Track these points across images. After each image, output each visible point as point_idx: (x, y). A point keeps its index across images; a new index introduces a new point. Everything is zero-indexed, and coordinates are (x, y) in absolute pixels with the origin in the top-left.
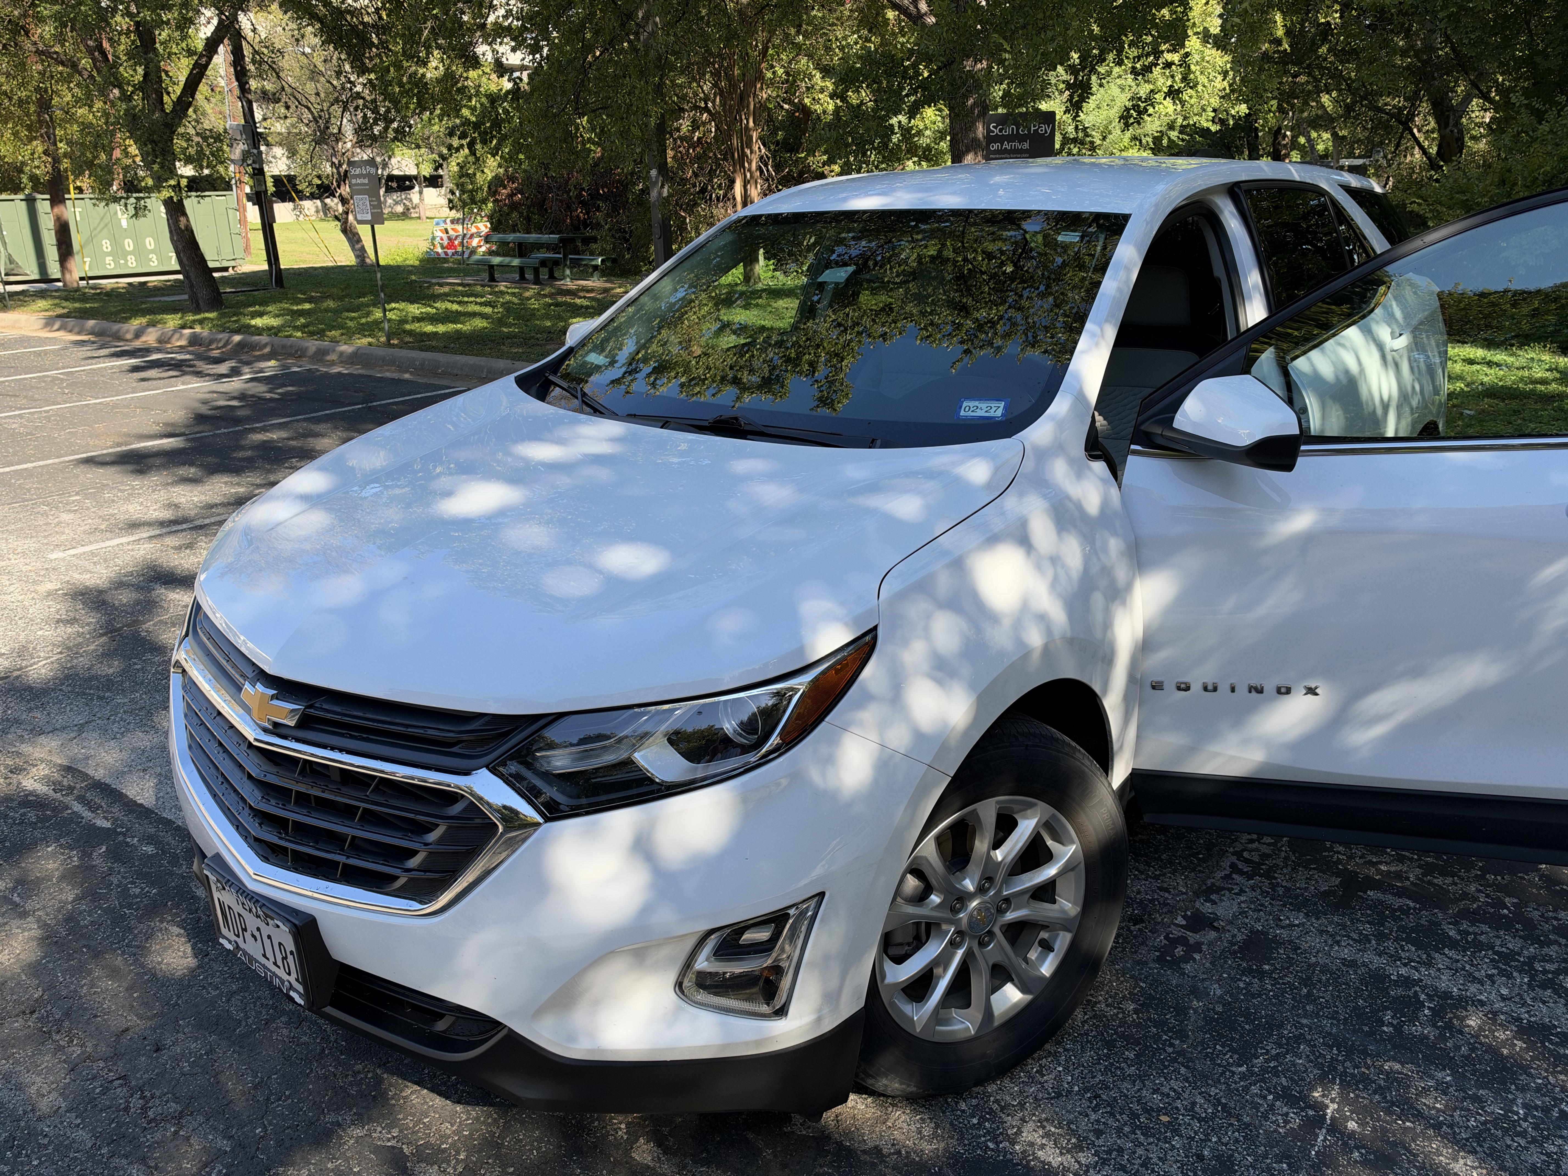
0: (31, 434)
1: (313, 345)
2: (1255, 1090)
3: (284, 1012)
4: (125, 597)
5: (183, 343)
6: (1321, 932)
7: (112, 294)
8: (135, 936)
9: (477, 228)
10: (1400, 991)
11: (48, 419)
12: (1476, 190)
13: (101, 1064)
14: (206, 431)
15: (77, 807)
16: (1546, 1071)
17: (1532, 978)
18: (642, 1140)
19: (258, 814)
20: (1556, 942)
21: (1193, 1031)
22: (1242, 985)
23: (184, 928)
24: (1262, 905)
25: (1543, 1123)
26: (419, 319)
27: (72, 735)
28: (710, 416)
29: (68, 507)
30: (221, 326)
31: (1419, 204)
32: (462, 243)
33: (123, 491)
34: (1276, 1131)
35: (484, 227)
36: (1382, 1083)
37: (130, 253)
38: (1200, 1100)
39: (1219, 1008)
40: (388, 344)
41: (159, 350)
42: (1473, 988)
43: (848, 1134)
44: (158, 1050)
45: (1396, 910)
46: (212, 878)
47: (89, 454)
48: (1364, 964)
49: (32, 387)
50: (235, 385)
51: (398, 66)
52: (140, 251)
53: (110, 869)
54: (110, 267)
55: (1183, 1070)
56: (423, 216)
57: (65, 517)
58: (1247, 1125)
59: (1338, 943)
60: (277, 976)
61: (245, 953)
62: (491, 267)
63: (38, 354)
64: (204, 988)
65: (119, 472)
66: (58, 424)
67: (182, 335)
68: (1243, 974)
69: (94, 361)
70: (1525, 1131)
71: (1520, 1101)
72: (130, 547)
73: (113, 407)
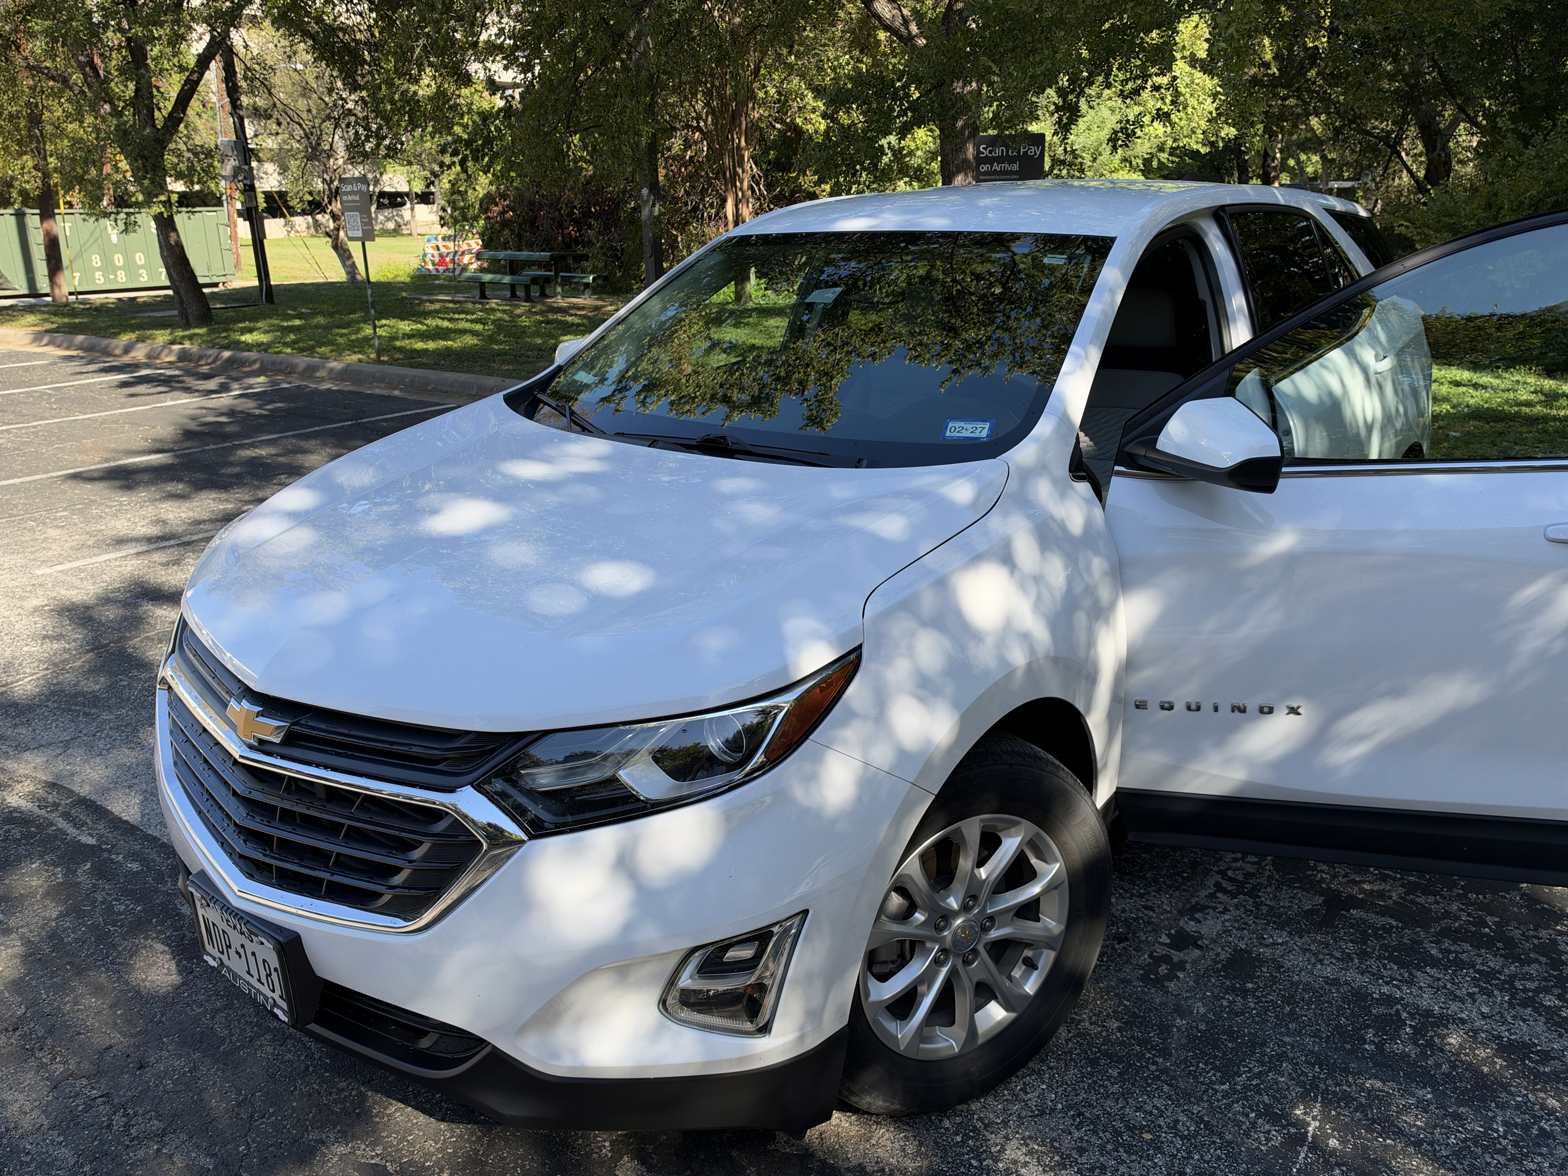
0: (18, 449)
1: (302, 361)
2: (1237, 1107)
3: (268, 1030)
4: (111, 613)
5: (172, 358)
6: (1305, 951)
7: (101, 310)
8: (120, 953)
9: (469, 245)
10: (1382, 1010)
11: (36, 434)
12: (1463, 213)
13: (84, 1082)
14: (194, 448)
15: (62, 824)
16: (1526, 1088)
17: (1513, 996)
18: (626, 1158)
19: (242, 830)
20: (1536, 961)
21: (1176, 1049)
22: (1225, 1003)
23: (169, 945)
24: (1246, 924)
25: (1523, 1140)
26: (410, 336)
27: (58, 751)
28: (698, 435)
29: (55, 523)
30: (211, 341)
31: (1407, 227)
32: (453, 261)
33: (110, 507)
34: (1257, 1148)
35: (475, 244)
36: (1363, 1100)
37: (120, 268)
38: (1182, 1118)
39: (1203, 1027)
40: (378, 361)
41: (148, 366)
42: (1454, 1007)
43: (832, 1152)
44: (141, 1067)
45: (1378, 929)
46: (197, 895)
47: (77, 470)
48: (1347, 983)
49: (20, 402)
50: (224, 401)
51: (390, 84)
52: (130, 267)
53: (94, 885)
54: (100, 282)
55: (1166, 1088)
56: (414, 232)
57: (52, 533)
58: (1229, 1143)
59: (1321, 961)
60: (261, 993)
61: (229, 970)
62: (482, 285)
63: (26, 369)
64: (188, 1005)
65: (107, 488)
66: (45, 440)
67: (171, 351)
68: (1227, 992)
69: (83, 376)
70: (1505, 1148)
71: (1499, 1119)
72: (117, 563)
73: (102, 423)
